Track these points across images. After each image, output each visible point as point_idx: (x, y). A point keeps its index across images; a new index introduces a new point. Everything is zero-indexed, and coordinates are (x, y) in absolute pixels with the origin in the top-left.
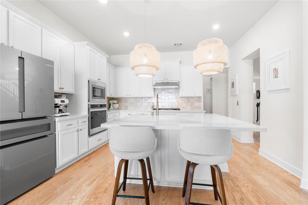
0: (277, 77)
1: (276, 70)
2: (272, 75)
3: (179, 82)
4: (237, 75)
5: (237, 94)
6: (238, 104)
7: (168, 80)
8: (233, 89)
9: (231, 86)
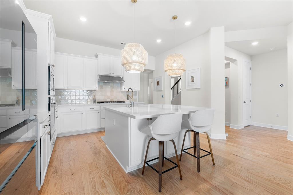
0: (193, 81)
1: (192, 78)
2: (190, 79)
3: (123, 77)
4: (162, 76)
5: (162, 90)
6: (163, 97)
7: (113, 74)
8: (158, 86)
9: (157, 85)
